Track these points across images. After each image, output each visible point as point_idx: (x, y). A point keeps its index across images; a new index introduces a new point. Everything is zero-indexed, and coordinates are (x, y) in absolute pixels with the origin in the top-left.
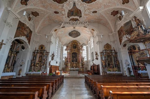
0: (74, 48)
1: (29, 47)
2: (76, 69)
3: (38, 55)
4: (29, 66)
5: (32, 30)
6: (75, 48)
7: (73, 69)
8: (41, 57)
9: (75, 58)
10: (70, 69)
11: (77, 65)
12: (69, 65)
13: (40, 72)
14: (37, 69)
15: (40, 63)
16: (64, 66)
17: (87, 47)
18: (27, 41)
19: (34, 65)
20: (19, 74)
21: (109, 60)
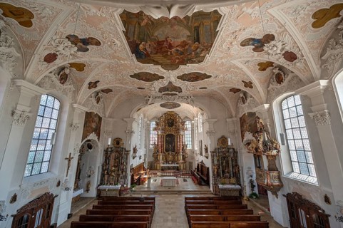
0: (169, 126)
1: (99, 144)
2: (173, 165)
3: (113, 155)
5: (101, 115)
6: (171, 126)
7: (168, 165)
8: (118, 158)
10: (162, 165)
12: (161, 158)
15: (117, 168)
16: (152, 159)
17: (192, 125)
18: (96, 138)
19: (107, 173)
20: (87, 190)
21: (224, 164)
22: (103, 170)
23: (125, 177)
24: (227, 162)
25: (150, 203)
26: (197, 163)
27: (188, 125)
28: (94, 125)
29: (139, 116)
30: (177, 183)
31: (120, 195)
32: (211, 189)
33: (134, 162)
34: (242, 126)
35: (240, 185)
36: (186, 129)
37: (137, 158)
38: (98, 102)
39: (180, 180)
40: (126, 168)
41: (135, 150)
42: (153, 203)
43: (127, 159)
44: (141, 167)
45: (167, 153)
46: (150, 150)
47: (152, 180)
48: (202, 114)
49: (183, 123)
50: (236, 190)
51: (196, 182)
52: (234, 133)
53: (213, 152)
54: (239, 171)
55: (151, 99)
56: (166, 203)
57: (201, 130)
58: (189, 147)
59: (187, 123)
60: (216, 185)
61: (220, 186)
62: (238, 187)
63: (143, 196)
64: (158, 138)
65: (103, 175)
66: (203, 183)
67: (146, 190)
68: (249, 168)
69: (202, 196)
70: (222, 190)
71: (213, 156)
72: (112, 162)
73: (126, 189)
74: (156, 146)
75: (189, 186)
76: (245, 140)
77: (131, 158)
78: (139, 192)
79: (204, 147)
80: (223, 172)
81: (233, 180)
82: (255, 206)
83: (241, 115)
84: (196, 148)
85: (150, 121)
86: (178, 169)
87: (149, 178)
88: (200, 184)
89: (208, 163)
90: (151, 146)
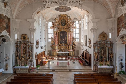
0: (62, 25)
1: (11, 39)
2: (65, 53)
3: (22, 46)
4: (14, 59)
5: (9, 17)
7: (61, 53)
8: (25, 48)
9: (64, 38)
10: (58, 53)
11: (66, 48)
13: (28, 67)
14: (23, 62)
15: (25, 55)
16: (50, 49)
17: (80, 24)
18: (8, 34)
19: (19, 58)
20: (7, 69)
21: (103, 52)
22: (16, 56)
23: (32, 61)
24: (105, 51)
25: (49, 78)
26: (82, 51)
27: (76, 24)
28: (4, 25)
29: (39, 17)
30: (69, 64)
31: (29, 72)
32: (92, 68)
33: (38, 51)
34: (119, 24)
35: (113, 66)
36: (75, 28)
37: (39, 48)
38: (5, 6)
39: (71, 63)
40: (32, 55)
41: (38, 43)
42: (52, 78)
43: (32, 48)
44: (42, 54)
45: (61, 45)
46: (48, 43)
47: (51, 63)
48: (88, 16)
49: (73, 23)
50: (110, 69)
51: (82, 64)
52: (112, 29)
53: (95, 44)
54: (113, 57)
55: (47, 4)
56: (61, 77)
57: (86, 28)
58: (77, 40)
59: (76, 22)
60: (95, 66)
61: (99, 66)
62: (111, 67)
63: (45, 73)
64: (54, 34)
65: (16, 60)
66: (86, 64)
67: (47, 69)
68: (121, 55)
69: (86, 73)
70: (100, 69)
71: (95, 47)
72: (21, 51)
73: (33, 69)
74: (53, 40)
75: (77, 66)
76: (120, 34)
77: (35, 48)
78: (42, 71)
79: (88, 40)
80: (102, 57)
81: (108, 63)
82: (122, 79)
83: (119, 15)
84: (82, 41)
85: (48, 21)
86: (69, 55)
87: (49, 61)
88: (84, 65)
89: (91, 51)
90: (49, 40)
